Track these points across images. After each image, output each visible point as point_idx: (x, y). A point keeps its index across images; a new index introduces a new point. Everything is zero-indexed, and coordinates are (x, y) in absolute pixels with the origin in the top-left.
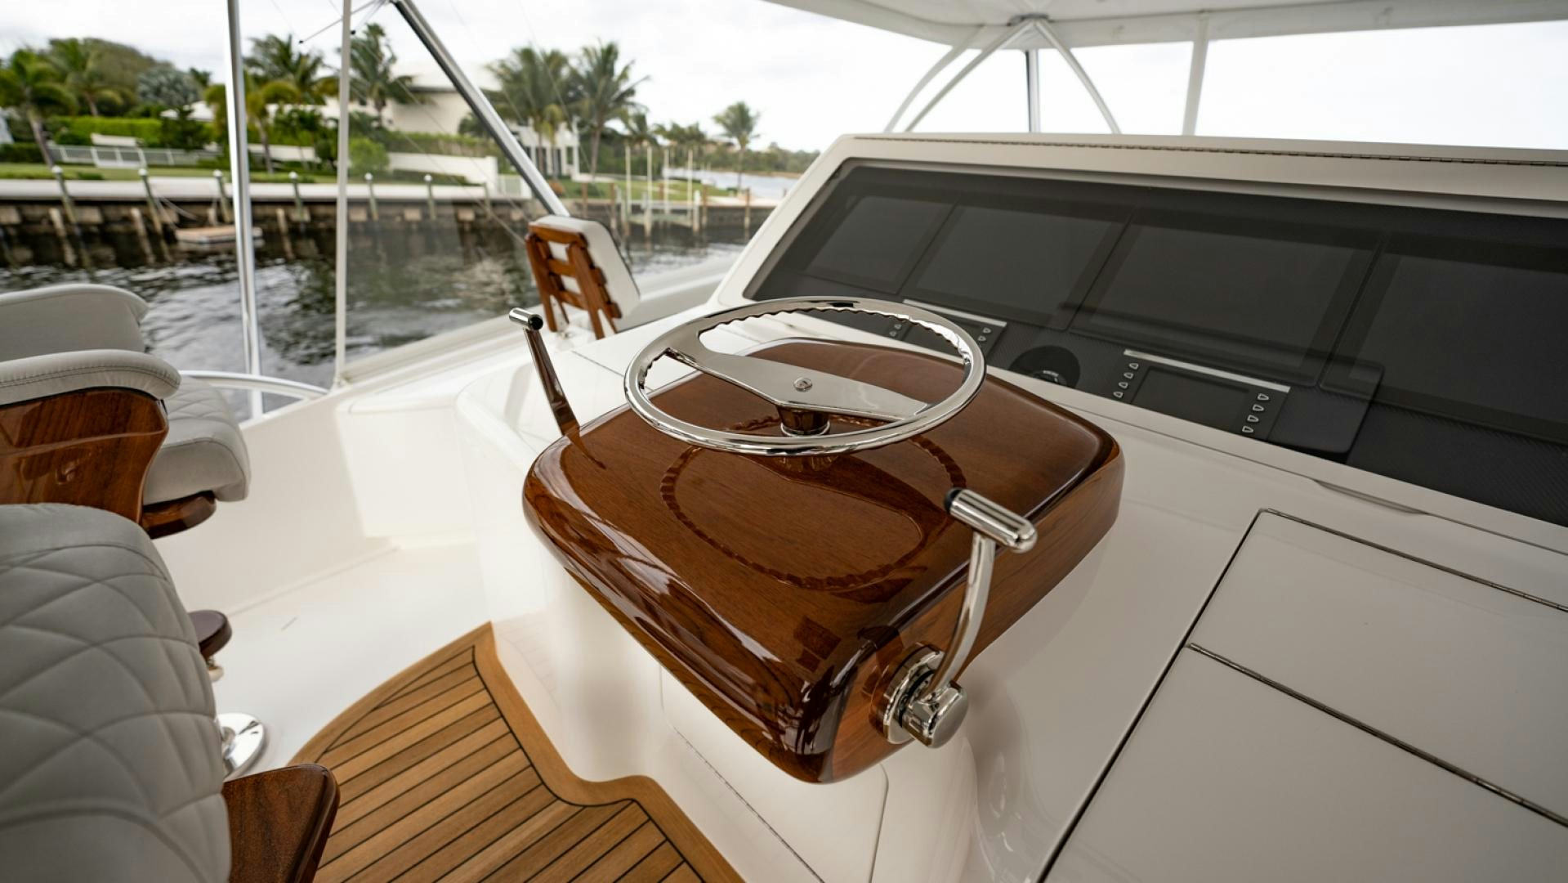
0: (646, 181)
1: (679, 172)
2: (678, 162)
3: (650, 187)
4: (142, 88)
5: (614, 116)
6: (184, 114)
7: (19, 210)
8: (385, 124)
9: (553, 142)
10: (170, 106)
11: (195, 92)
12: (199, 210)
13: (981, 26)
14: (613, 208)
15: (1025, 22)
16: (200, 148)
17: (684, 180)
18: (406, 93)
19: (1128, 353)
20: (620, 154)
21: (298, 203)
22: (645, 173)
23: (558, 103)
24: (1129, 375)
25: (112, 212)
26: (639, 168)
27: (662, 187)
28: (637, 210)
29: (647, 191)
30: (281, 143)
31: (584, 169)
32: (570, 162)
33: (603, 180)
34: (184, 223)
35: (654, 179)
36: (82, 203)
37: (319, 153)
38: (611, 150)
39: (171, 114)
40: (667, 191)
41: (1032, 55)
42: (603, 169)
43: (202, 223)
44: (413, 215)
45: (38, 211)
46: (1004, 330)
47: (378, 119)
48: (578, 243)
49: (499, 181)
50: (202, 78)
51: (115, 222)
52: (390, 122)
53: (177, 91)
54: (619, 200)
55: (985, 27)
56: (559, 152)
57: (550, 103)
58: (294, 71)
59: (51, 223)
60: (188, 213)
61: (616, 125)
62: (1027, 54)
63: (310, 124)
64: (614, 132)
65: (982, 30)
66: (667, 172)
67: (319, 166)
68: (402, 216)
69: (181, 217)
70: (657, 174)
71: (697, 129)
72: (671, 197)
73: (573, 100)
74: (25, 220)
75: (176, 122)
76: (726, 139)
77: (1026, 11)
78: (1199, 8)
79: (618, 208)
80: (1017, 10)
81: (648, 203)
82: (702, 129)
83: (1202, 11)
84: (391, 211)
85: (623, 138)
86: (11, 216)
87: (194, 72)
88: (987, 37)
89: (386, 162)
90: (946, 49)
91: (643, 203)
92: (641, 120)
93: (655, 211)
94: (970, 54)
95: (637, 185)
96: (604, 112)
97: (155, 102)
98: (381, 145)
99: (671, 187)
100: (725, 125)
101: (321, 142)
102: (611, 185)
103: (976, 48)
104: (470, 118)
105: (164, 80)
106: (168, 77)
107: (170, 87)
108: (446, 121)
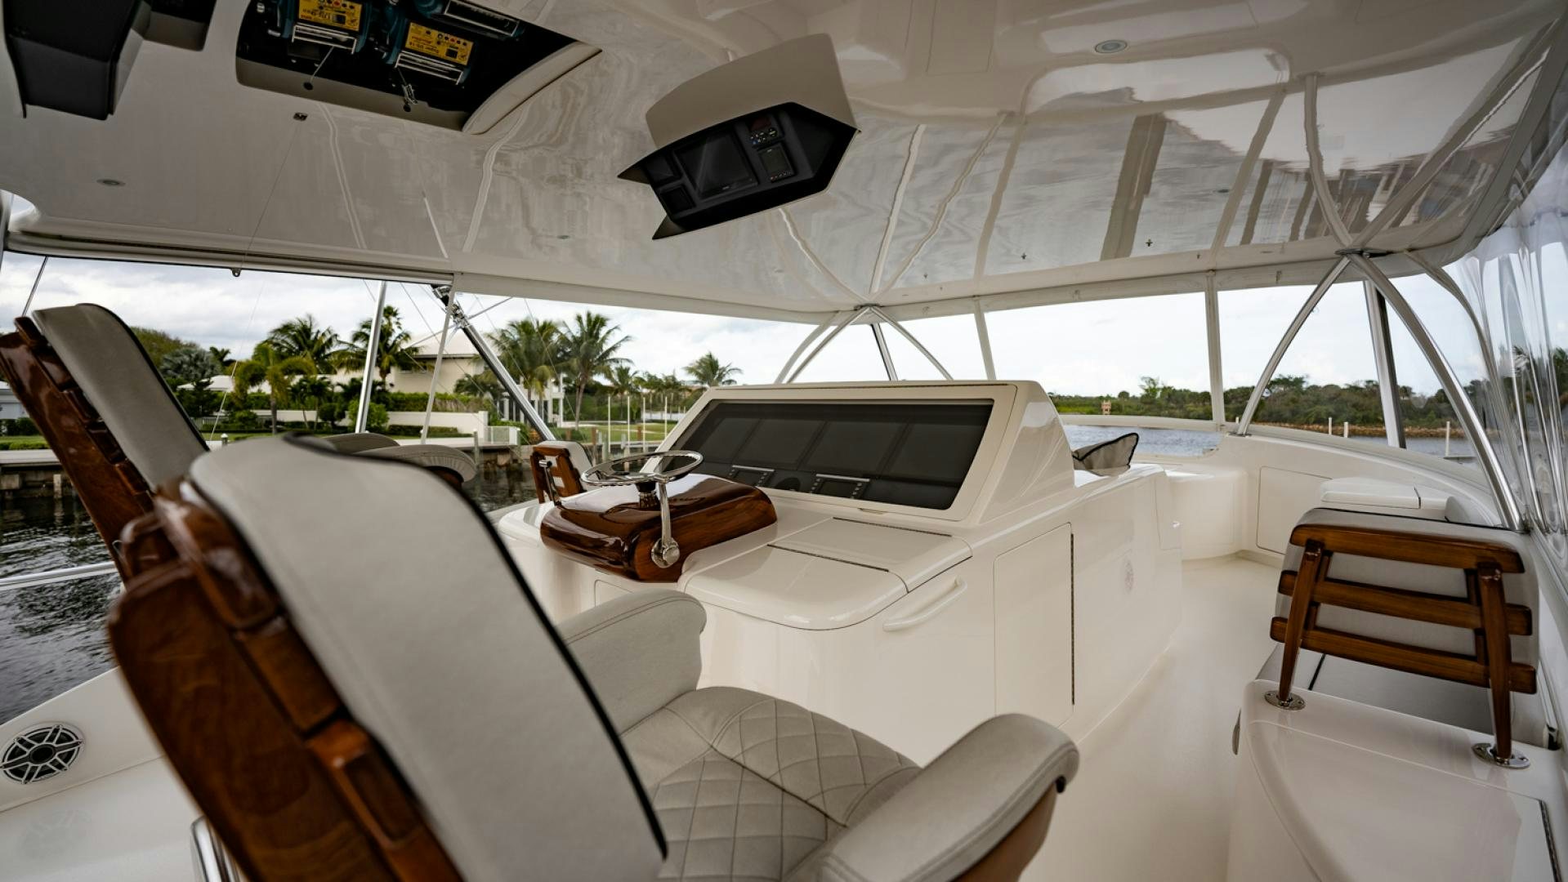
0: (627, 424)
1: (657, 416)
2: (655, 406)
3: (630, 429)
4: (166, 365)
5: (598, 372)
6: (200, 386)
7: (22, 477)
8: (388, 387)
9: (541, 395)
10: (188, 380)
11: (212, 367)
13: (837, 312)
14: (594, 449)
15: (864, 308)
16: (209, 414)
17: (662, 422)
18: (412, 362)
19: (818, 475)
20: (603, 403)
22: (625, 419)
23: (547, 363)
24: (816, 484)
26: (619, 414)
27: (640, 429)
28: (616, 449)
29: (626, 433)
30: (288, 407)
31: (568, 418)
32: (556, 412)
33: (587, 425)
35: (632, 421)
37: (321, 414)
38: (594, 399)
39: (189, 386)
40: (644, 432)
41: (876, 326)
42: (587, 416)
45: (40, 476)
46: (773, 474)
47: (382, 384)
48: (564, 455)
49: (489, 430)
50: (219, 355)
52: (392, 385)
53: (196, 366)
54: (600, 442)
55: (840, 313)
56: (546, 403)
57: (541, 365)
58: (310, 347)
59: (51, 486)
61: (600, 379)
62: (872, 326)
63: (319, 389)
64: (598, 385)
65: (838, 314)
66: (645, 416)
67: (319, 426)
70: (636, 418)
71: (674, 378)
72: (648, 437)
73: (561, 360)
74: (25, 485)
75: (193, 393)
76: (699, 385)
77: (863, 303)
78: (972, 294)
79: (599, 449)
80: (857, 303)
81: (626, 443)
82: (679, 378)
83: (974, 296)
85: (605, 389)
86: (14, 482)
87: (214, 350)
88: (841, 318)
89: (385, 419)
90: (814, 327)
91: (623, 444)
92: (623, 373)
93: (633, 450)
94: (832, 329)
95: (617, 428)
96: (588, 367)
97: (175, 377)
98: (382, 405)
99: (647, 429)
100: (697, 374)
101: (326, 405)
102: (594, 430)
103: (834, 325)
104: (466, 379)
105: (187, 358)
106: (190, 356)
107: (190, 364)
108: (445, 382)
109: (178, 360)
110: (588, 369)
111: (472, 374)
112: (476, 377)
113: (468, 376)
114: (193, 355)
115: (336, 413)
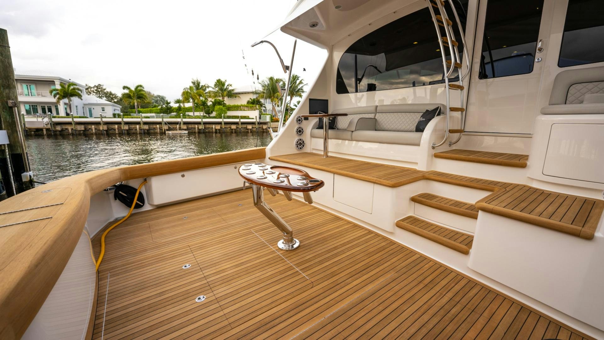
6: (168, 104)
8: (225, 102)
12: (174, 126)
16: (171, 113)
18: (233, 94)
21: (202, 123)
25: (152, 126)
34: (169, 129)
36: (145, 123)
37: (206, 112)
43: (175, 129)
44: (234, 127)
45: (133, 126)
49: (260, 116)
51: (151, 129)
59: (136, 129)
60: (171, 126)
67: (206, 116)
68: (230, 127)
69: (169, 127)
75: (164, 108)
84: (228, 126)
89: (226, 113)
97: (156, 104)
98: (225, 109)
101: (207, 109)
104: (250, 100)
105: (159, 98)
106: (160, 98)
107: (160, 100)
108: (243, 101)
109: (156, 99)
110: (293, 95)
111: (252, 99)
112: (254, 99)
113: (251, 99)
114: (161, 98)
115: (210, 112)
